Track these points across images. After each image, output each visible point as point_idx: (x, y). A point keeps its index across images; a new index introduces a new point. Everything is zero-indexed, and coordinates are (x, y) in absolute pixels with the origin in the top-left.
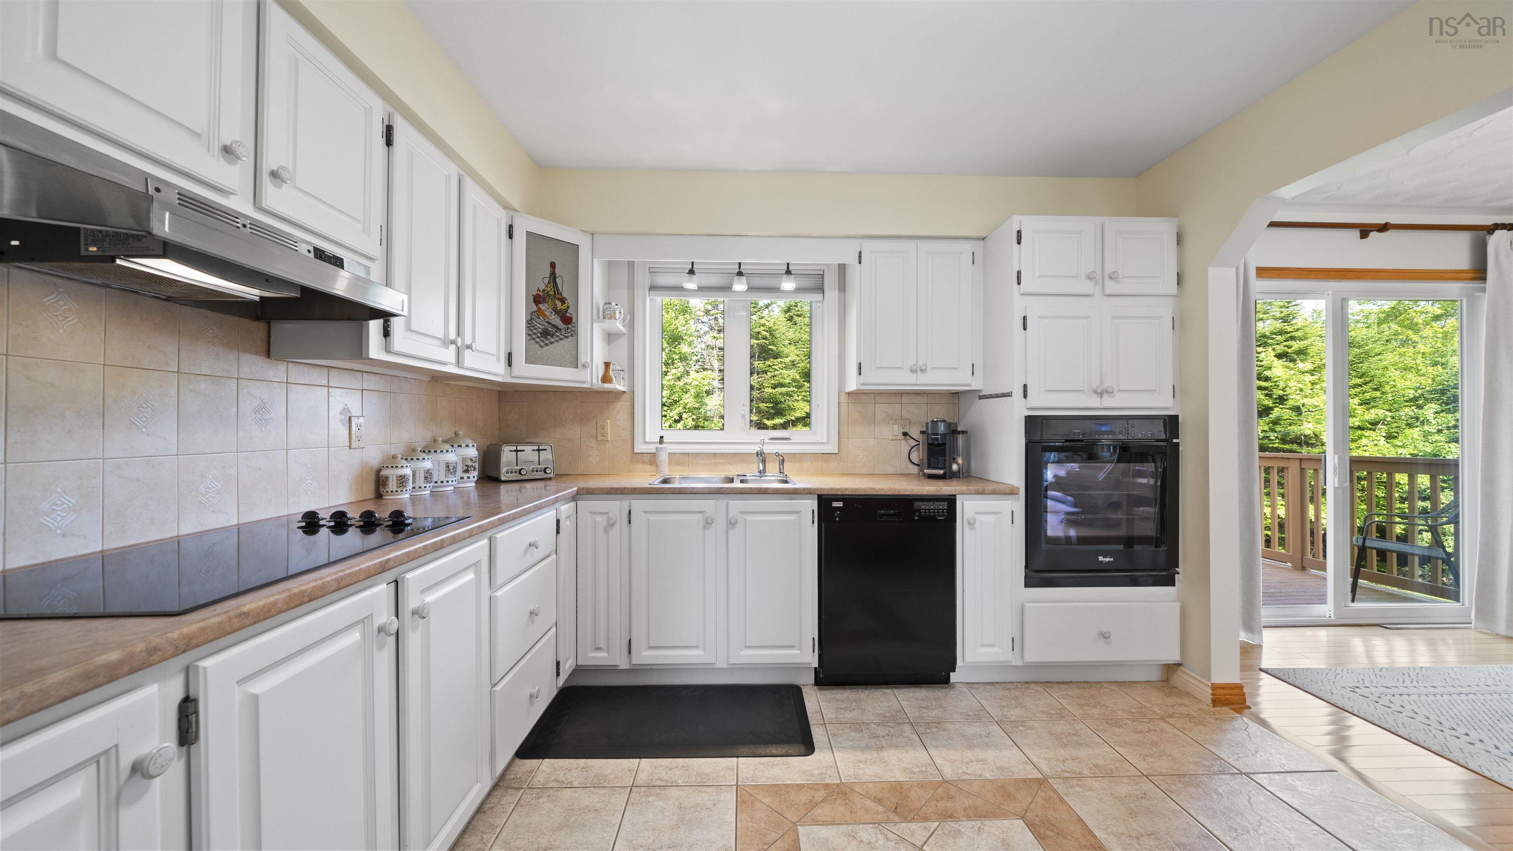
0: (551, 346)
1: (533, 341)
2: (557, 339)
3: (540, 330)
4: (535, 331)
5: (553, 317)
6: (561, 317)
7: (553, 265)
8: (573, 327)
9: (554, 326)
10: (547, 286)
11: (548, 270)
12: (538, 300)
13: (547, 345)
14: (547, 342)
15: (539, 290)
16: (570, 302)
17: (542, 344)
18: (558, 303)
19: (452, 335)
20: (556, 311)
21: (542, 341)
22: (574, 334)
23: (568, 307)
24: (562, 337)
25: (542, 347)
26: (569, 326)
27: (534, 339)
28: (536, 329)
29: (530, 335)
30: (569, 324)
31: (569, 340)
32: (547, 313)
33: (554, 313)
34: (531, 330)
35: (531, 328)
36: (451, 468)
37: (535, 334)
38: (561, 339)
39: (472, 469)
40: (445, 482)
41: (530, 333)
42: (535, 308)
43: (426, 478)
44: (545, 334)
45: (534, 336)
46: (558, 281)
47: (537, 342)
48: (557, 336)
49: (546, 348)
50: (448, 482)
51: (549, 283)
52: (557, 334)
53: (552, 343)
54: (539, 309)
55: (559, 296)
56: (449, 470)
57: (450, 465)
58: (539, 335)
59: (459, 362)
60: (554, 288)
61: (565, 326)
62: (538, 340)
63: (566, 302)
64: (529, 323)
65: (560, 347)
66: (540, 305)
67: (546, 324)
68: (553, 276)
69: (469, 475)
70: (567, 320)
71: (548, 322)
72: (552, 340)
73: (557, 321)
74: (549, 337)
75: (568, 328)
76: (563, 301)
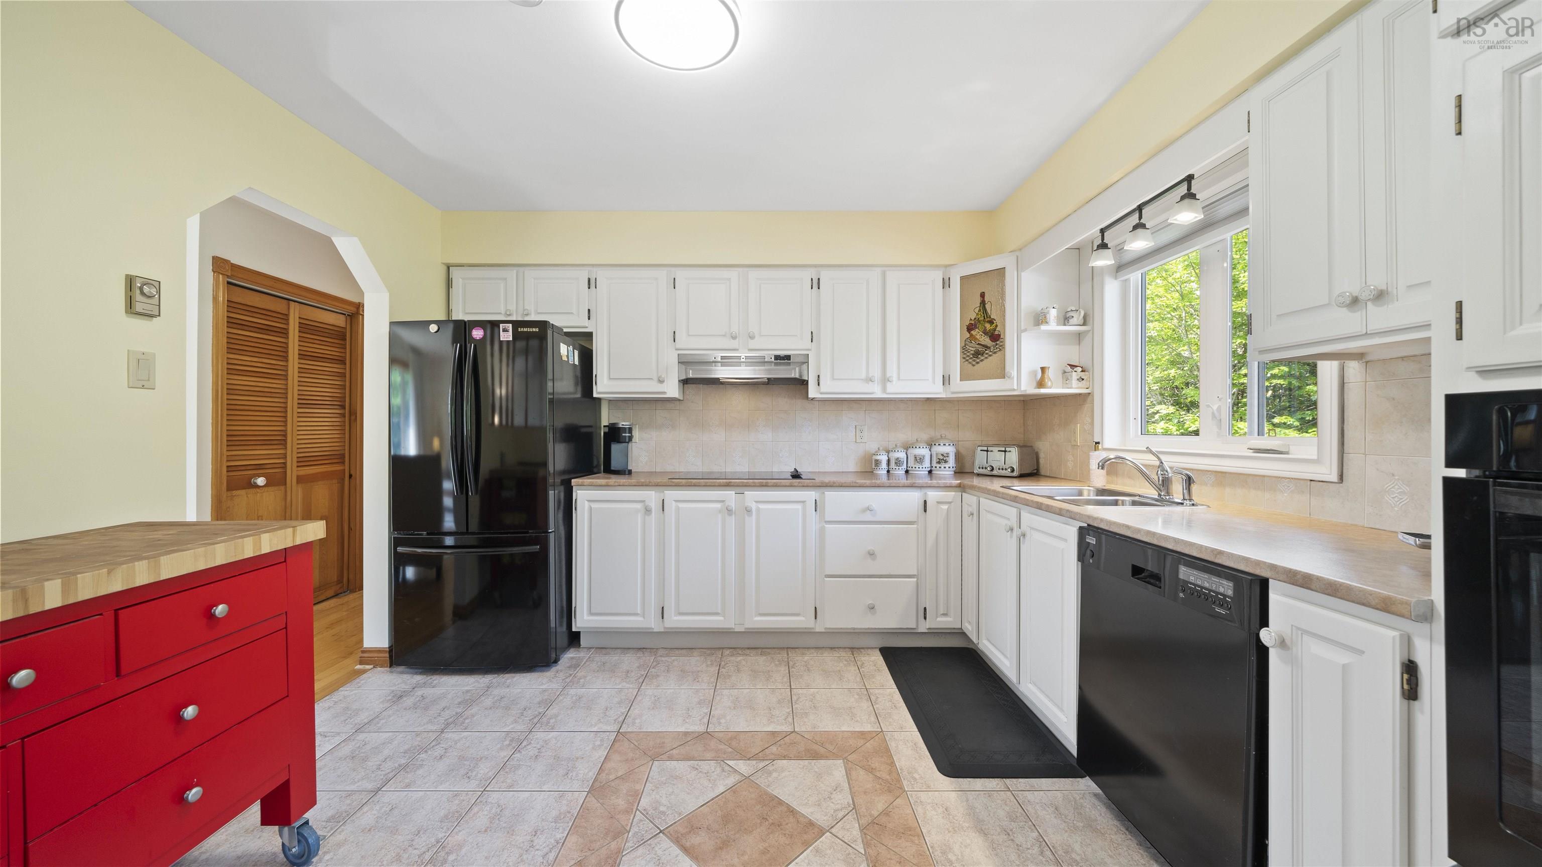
0: (981, 363)
1: (967, 362)
2: (986, 356)
3: (972, 352)
4: (968, 354)
5: (983, 338)
6: (990, 337)
7: (983, 295)
8: (1002, 342)
9: (983, 346)
10: (977, 314)
11: (978, 300)
12: (970, 328)
13: (978, 363)
14: (978, 361)
15: (971, 319)
16: (998, 321)
17: (974, 363)
18: (988, 326)
20: (985, 332)
21: (974, 361)
22: (1002, 348)
23: (996, 326)
24: (991, 353)
25: (974, 365)
26: (998, 342)
27: (967, 360)
28: (969, 352)
29: (964, 358)
30: (997, 341)
31: (997, 355)
32: (978, 337)
33: (983, 335)
34: (965, 354)
35: (965, 352)
36: (918, 459)
37: (968, 356)
38: (990, 356)
39: (943, 461)
40: (914, 468)
41: (965, 356)
42: (968, 335)
43: (896, 463)
44: (977, 354)
45: (968, 358)
46: (988, 306)
47: (970, 363)
48: (987, 354)
49: (977, 366)
50: (915, 468)
51: (980, 311)
52: (987, 352)
53: (982, 360)
54: (971, 335)
55: (988, 319)
56: (916, 460)
57: (917, 457)
58: (972, 356)
60: (984, 313)
61: (993, 343)
62: (970, 360)
63: (995, 322)
64: (964, 349)
65: (989, 363)
66: (972, 332)
67: (977, 346)
68: (983, 303)
69: (940, 466)
70: (996, 337)
71: (979, 344)
72: (982, 358)
73: (986, 341)
74: (979, 356)
75: (996, 344)
76: (992, 322)
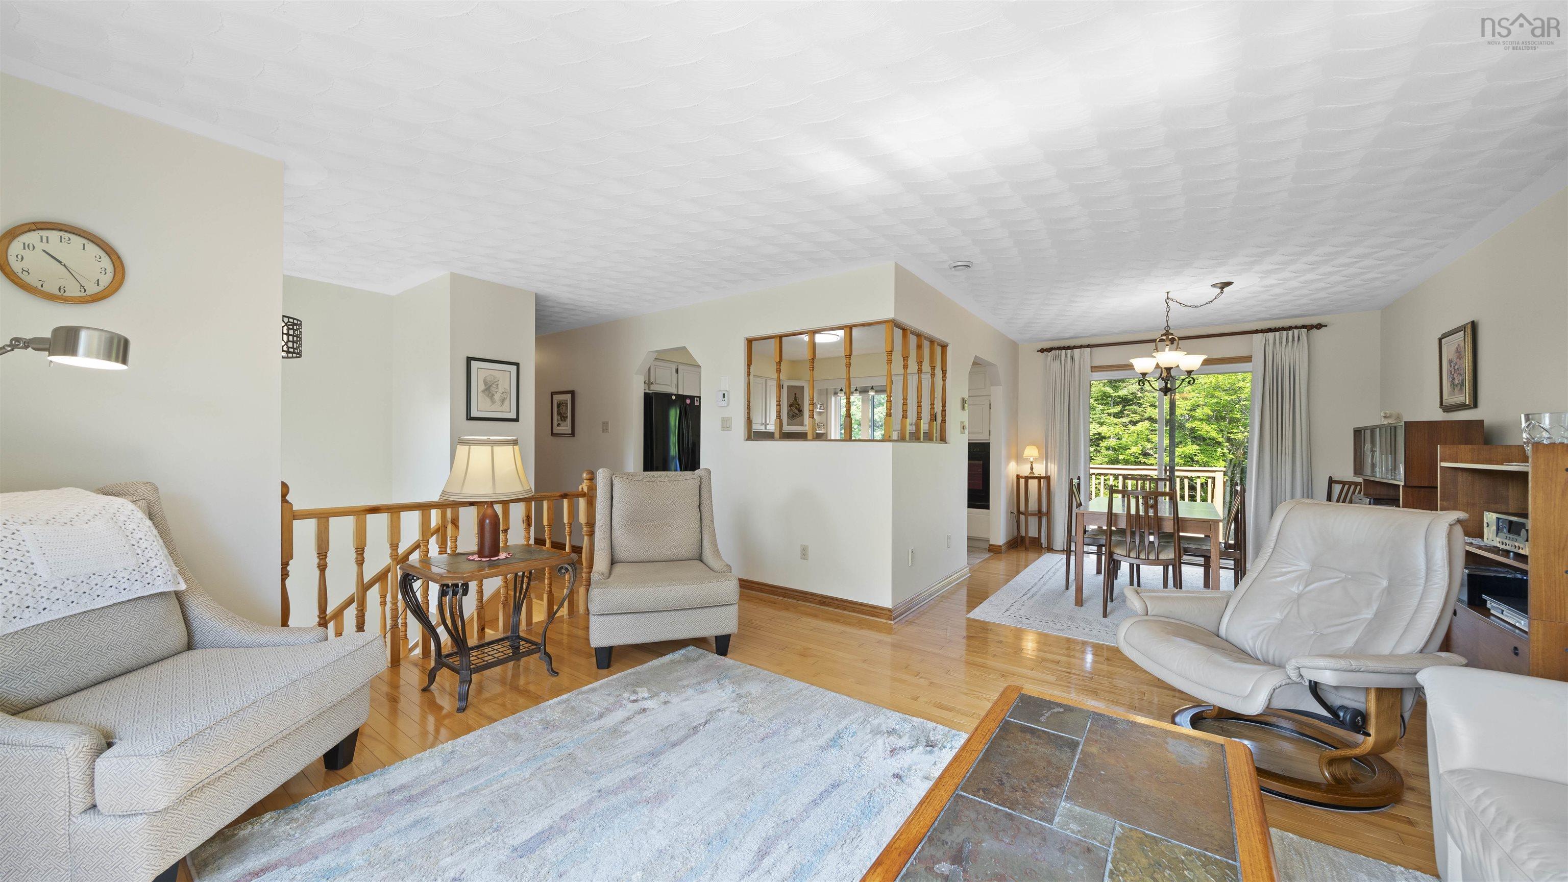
8: (802, 413)
11: (793, 396)
12: (790, 406)
15: (791, 403)
16: (801, 405)
18: (797, 406)
19: (764, 422)
20: (796, 408)
22: (802, 415)
23: (801, 408)
27: (789, 418)
31: (801, 417)
32: (794, 410)
35: (789, 415)
42: (789, 408)
44: (793, 416)
46: (797, 399)
47: (791, 419)
49: (793, 420)
51: (794, 400)
52: (797, 416)
54: (791, 408)
59: (766, 429)
60: (796, 402)
61: (799, 413)
64: (788, 413)
65: (798, 420)
67: (793, 413)
68: (796, 397)
70: (800, 411)
72: (795, 418)
73: (797, 412)
76: (798, 405)
